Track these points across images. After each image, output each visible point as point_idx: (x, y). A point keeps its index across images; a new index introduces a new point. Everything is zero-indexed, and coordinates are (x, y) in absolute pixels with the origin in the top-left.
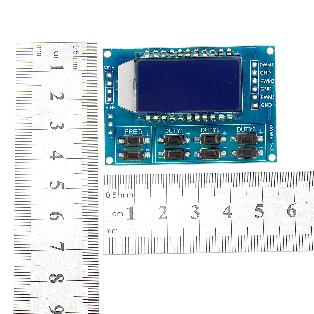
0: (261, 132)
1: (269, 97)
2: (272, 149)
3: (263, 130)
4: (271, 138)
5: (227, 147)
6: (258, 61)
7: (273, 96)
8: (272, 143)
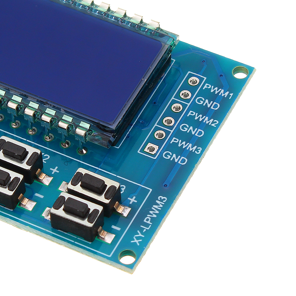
0: (133, 200)
1: (190, 147)
2: (136, 241)
3: (140, 199)
4: (148, 220)
5: (42, 197)
6: (205, 78)
7: (198, 148)
8: (145, 230)
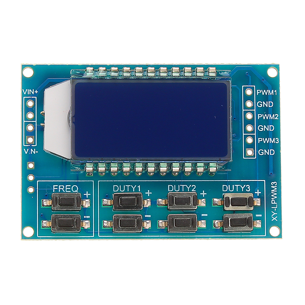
0: (258, 193)
1: (271, 141)
2: (275, 219)
3: (262, 190)
4: (273, 202)
5: (206, 215)
6: (254, 86)
7: (276, 139)
8: (275, 209)
